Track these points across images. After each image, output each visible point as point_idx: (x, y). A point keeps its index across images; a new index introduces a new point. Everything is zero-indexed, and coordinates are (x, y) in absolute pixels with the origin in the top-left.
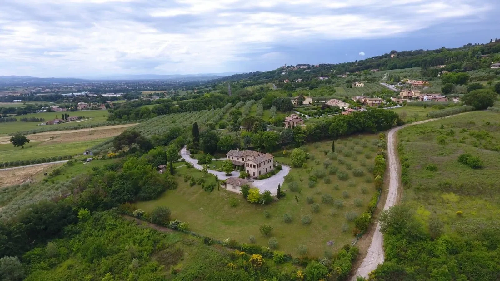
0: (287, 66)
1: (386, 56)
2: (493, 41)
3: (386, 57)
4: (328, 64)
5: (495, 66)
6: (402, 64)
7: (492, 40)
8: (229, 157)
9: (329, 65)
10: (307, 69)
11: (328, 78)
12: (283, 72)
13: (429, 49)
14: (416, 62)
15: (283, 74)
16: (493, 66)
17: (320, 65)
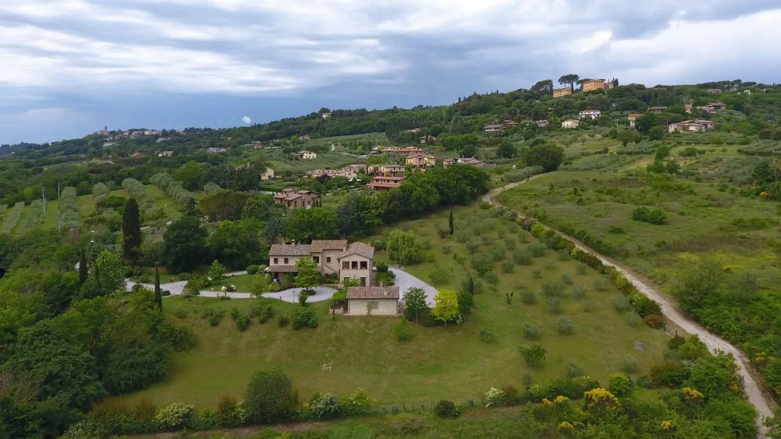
0: (110, 129)
1: (314, 116)
2: (462, 100)
3: (314, 118)
4: (203, 128)
5: (490, 129)
6: (348, 128)
7: (460, 99)
8: (276, 261)
9: (206, 130)
10: (161, 137)
11: (225, 150)
12: (106, 141)
13: (377, 109)
14: (368, 125)
15: (106, 145)
16: (487, 129)
17: (186, 130)
